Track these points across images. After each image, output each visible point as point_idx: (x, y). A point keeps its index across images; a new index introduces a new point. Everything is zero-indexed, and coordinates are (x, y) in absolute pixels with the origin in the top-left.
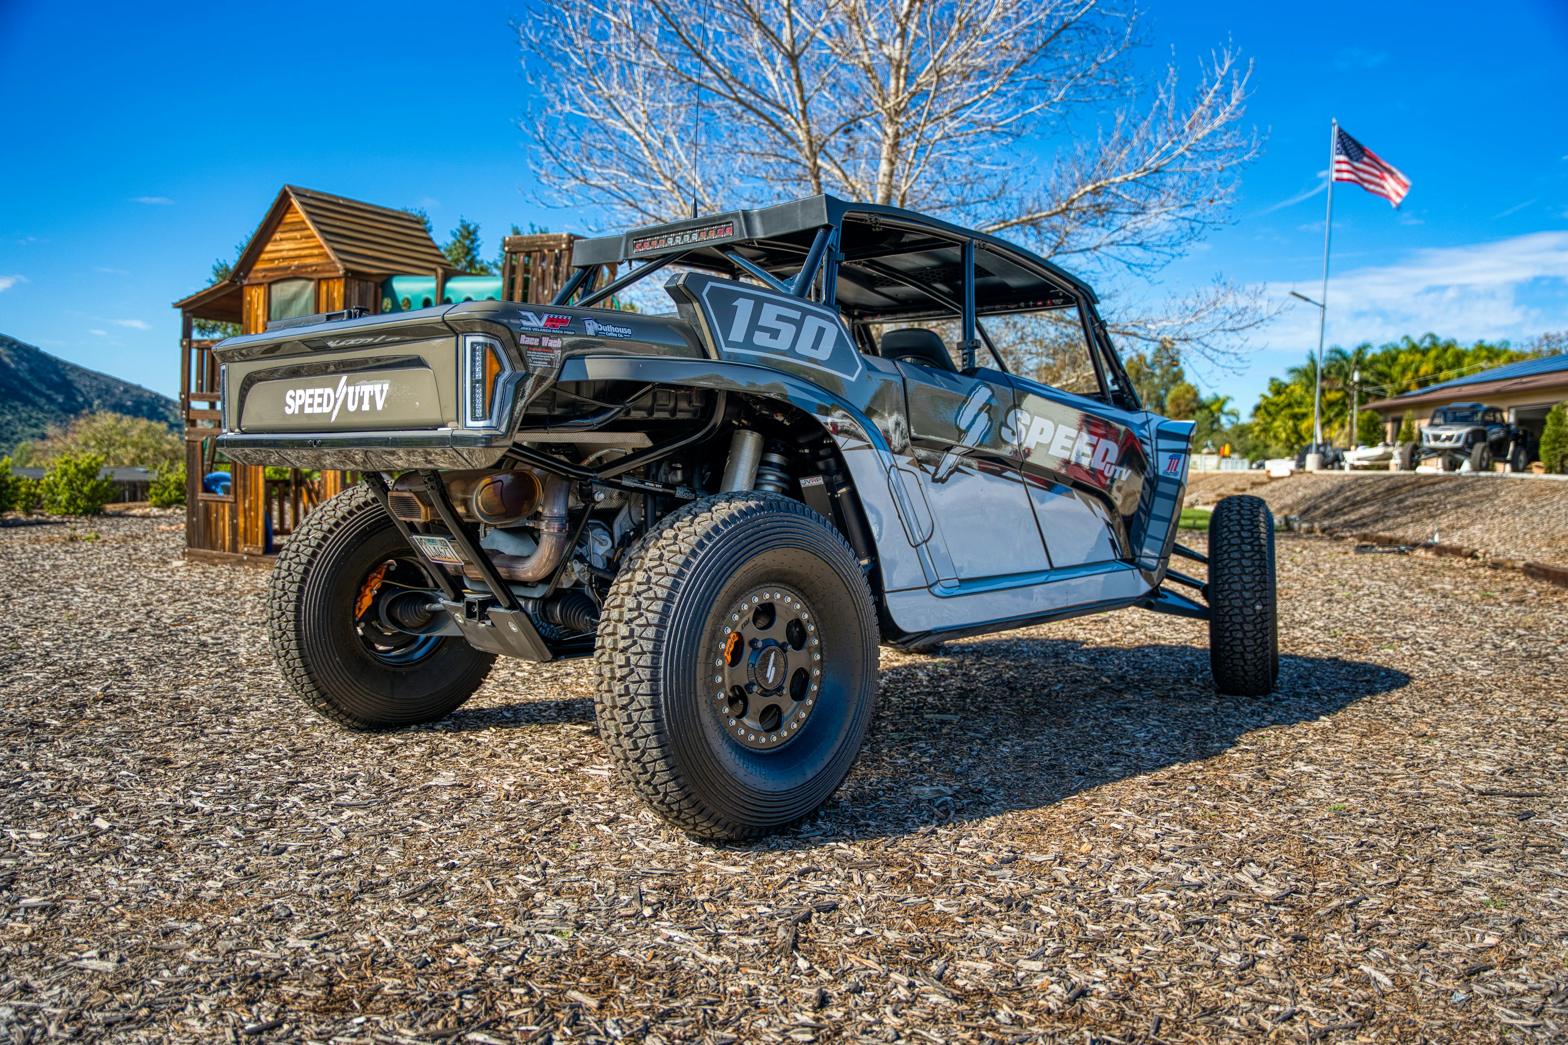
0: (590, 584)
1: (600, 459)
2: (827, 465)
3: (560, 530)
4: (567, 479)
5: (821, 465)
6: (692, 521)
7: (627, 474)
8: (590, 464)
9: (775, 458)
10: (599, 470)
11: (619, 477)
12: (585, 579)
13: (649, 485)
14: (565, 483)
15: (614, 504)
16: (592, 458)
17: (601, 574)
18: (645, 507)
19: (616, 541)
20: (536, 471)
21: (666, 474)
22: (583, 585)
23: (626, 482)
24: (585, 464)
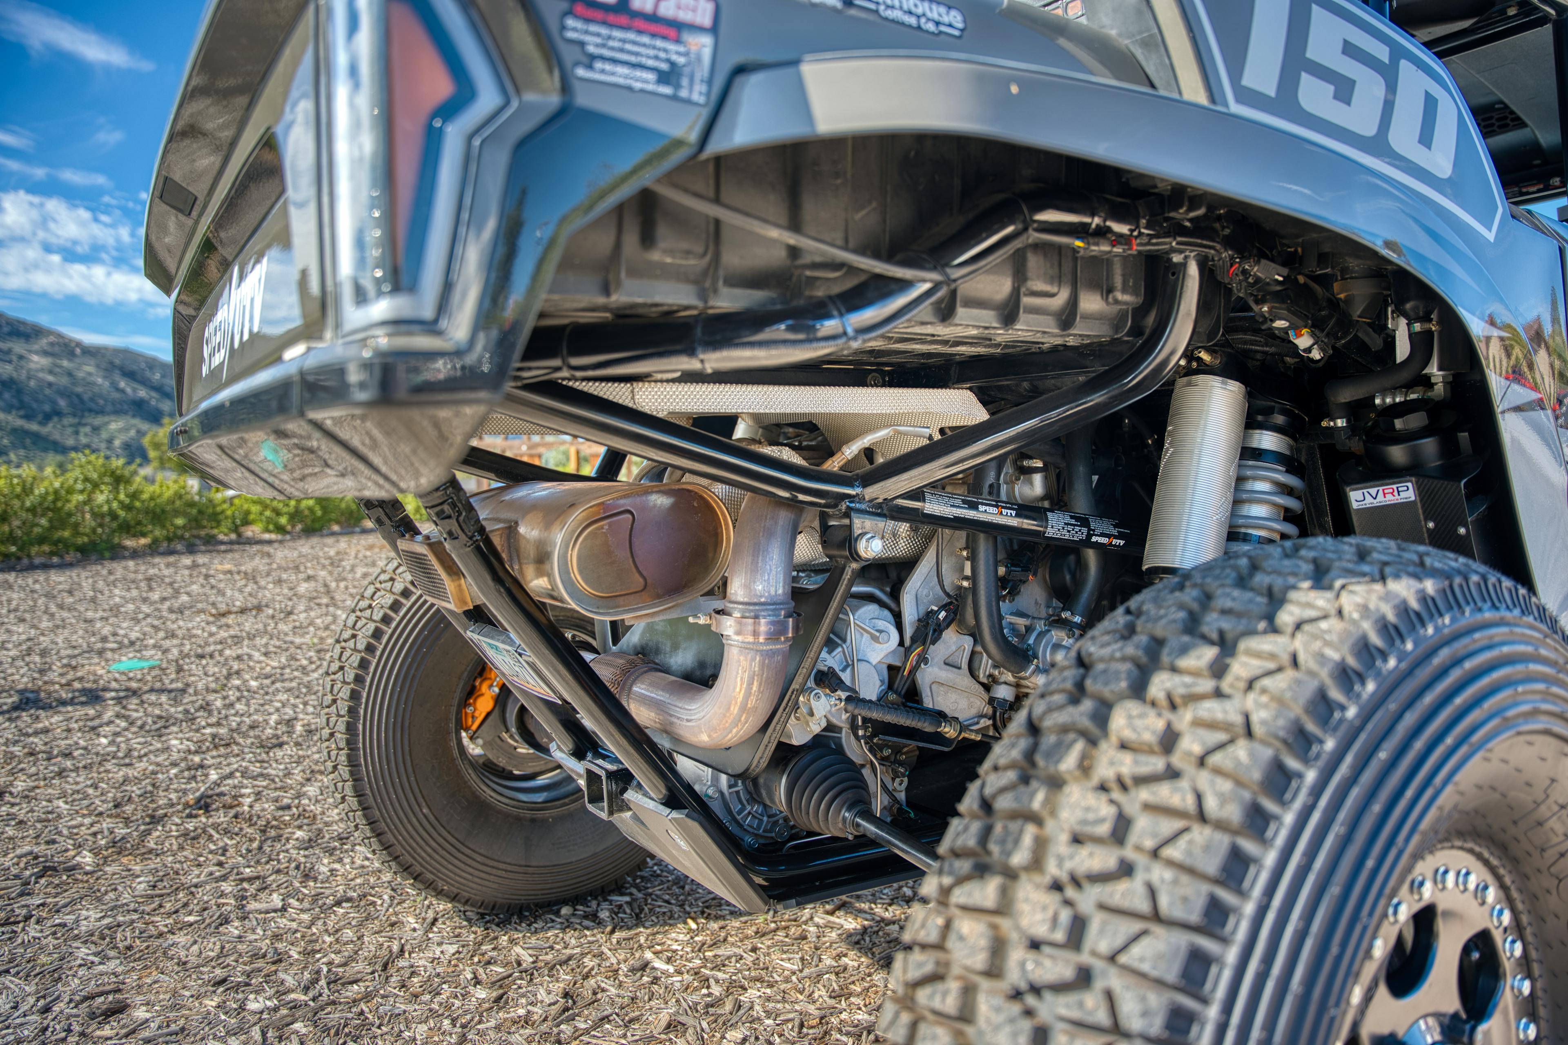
0: (854, 728)
1: (869, 453)
2: (1415, 454)
3: (773, 637)
4: (794, 505)
5: (1397, 454)
6: (1218, 670)
7: (938, 486)
8: (848, 466)
9: (1268, 440)
10: (868, 480)
11: (917, 494)
12: (842, 719)
13: (988, 514)
14: (784, 516)
15: (902, 548)
16: (851, 451)
17: (875, 715)
18: (973, 558)
19: (909, 632)
20: (719, 489)
21: (1011, 483)
22: (839, 730)
23: (933, 507)
24: (833, 465)
